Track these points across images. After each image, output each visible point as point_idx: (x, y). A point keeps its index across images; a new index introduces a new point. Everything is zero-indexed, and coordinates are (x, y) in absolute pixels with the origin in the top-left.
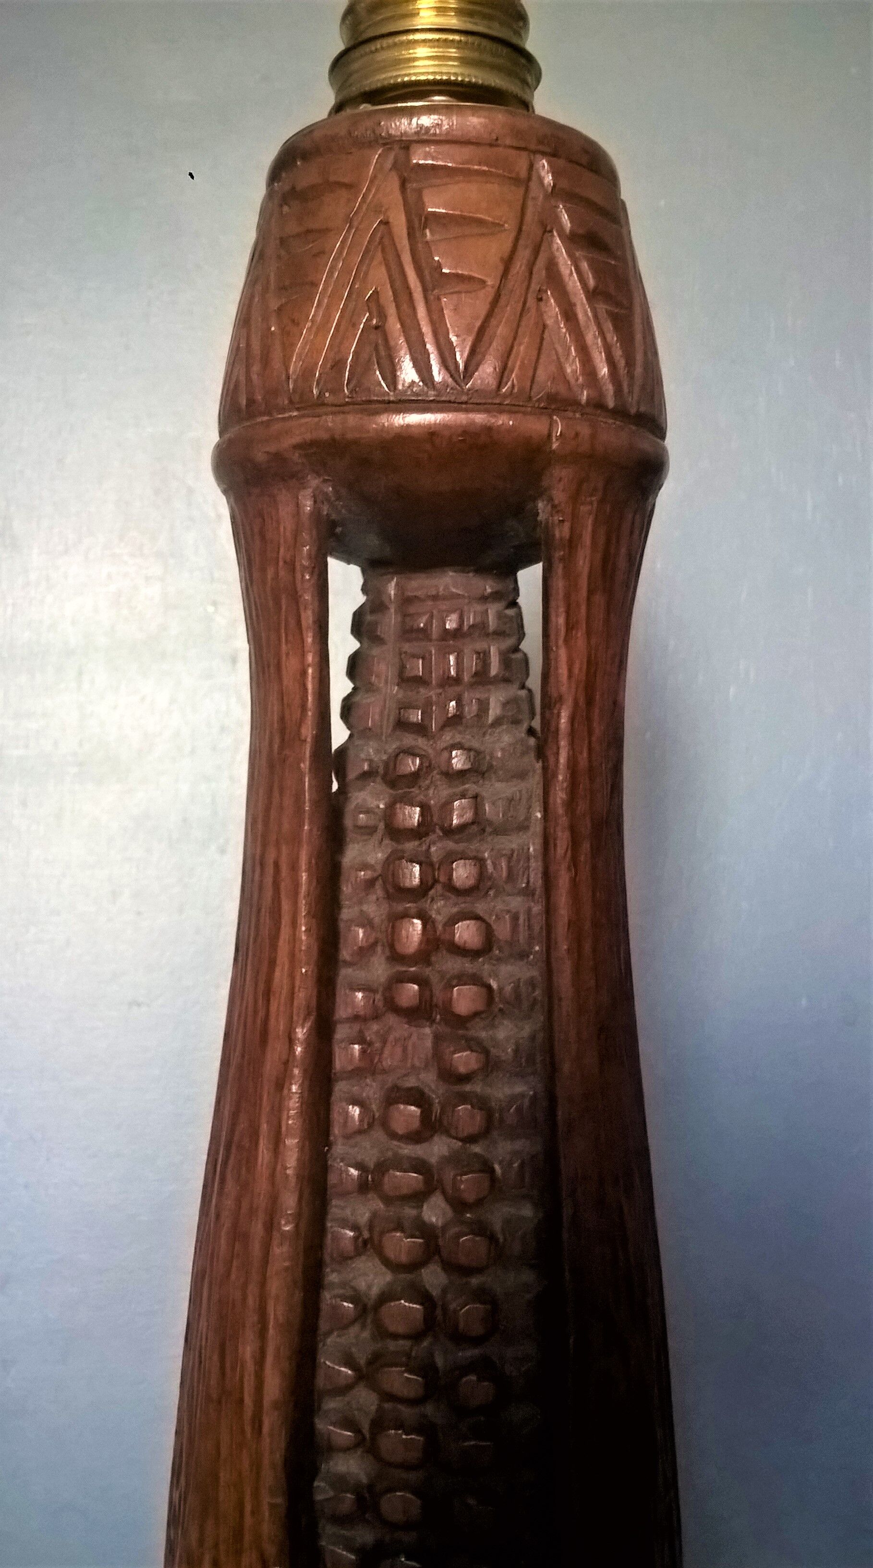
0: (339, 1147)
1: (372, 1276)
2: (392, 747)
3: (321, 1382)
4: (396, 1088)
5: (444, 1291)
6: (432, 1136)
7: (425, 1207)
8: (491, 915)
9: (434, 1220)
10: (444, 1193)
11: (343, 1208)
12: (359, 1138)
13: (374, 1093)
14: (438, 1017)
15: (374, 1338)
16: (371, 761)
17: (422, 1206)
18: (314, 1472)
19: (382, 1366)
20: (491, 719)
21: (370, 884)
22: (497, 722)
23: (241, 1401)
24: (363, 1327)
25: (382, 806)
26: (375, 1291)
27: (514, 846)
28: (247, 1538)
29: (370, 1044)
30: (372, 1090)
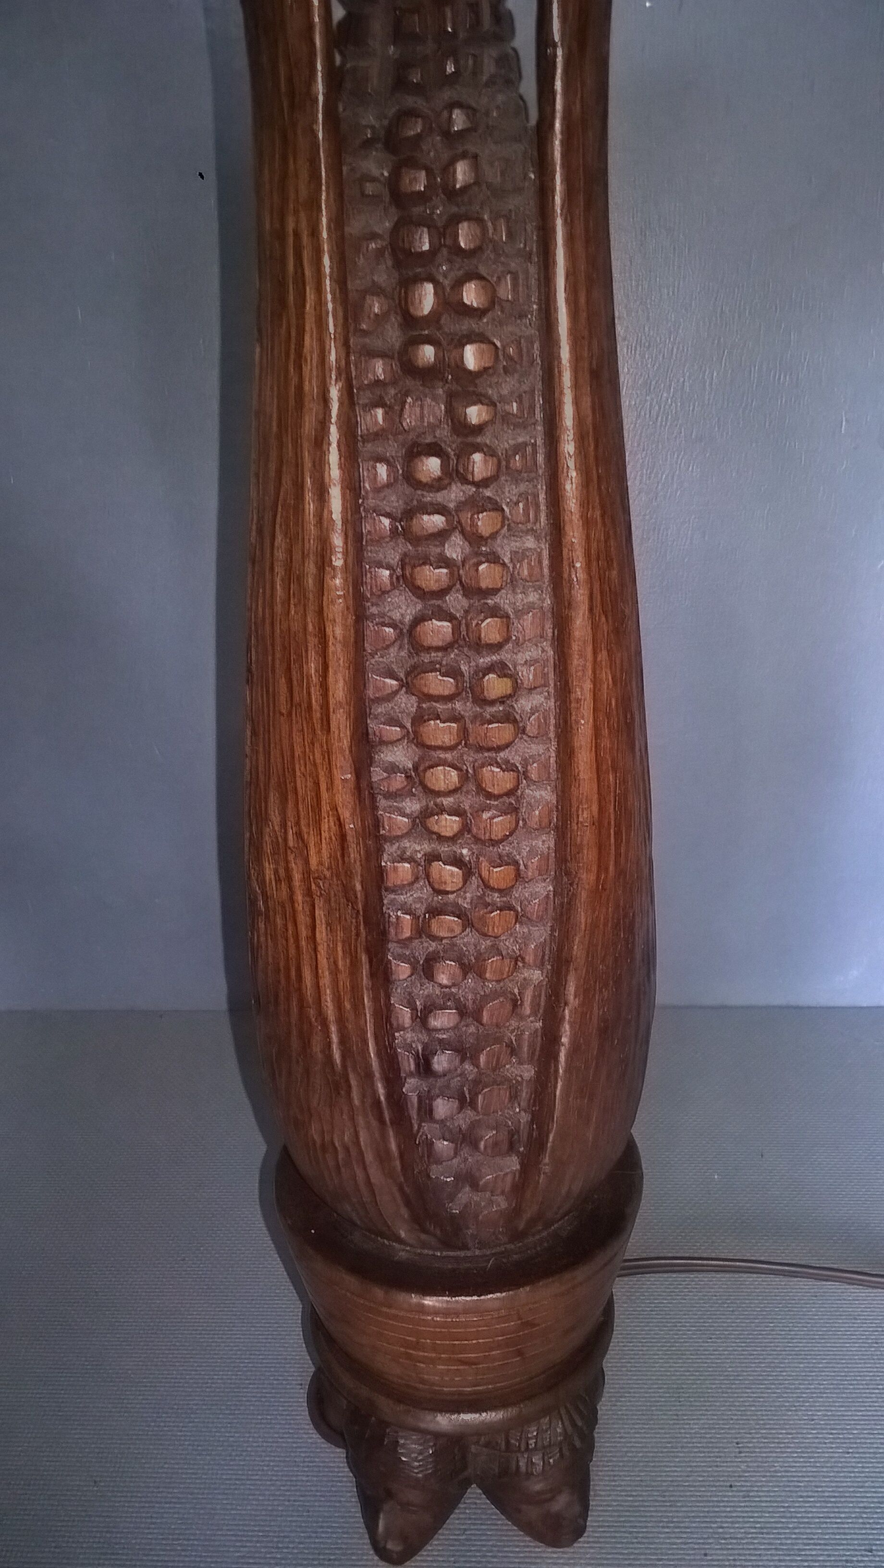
0: (370, 500)
1: (404, 607)
2: (392, 111)
3: (370, 693)
4: (415, 444)
5: (467, 612)
6: (450, 484)
7: (446, 545)
8: (492, 276)
9: (454, 556)
10: (463, 532)
11: (377, 552)
12: (387, 492)
13: (396, 452)
14: (450, 377)
15: (410, 655)
16: (373, 128)
17: (444, 546)
18: (371, 762)
19: (419, 674)
20: (485, 78)
21: (380, 253)
22: (491, 82)
23: (310, 707)
24: (401, 647)
25: (386, 174)
26: (408, 619)
27: (511, 207)
28: (325, 807)
29: (391, 407)
30: (392, 449)
